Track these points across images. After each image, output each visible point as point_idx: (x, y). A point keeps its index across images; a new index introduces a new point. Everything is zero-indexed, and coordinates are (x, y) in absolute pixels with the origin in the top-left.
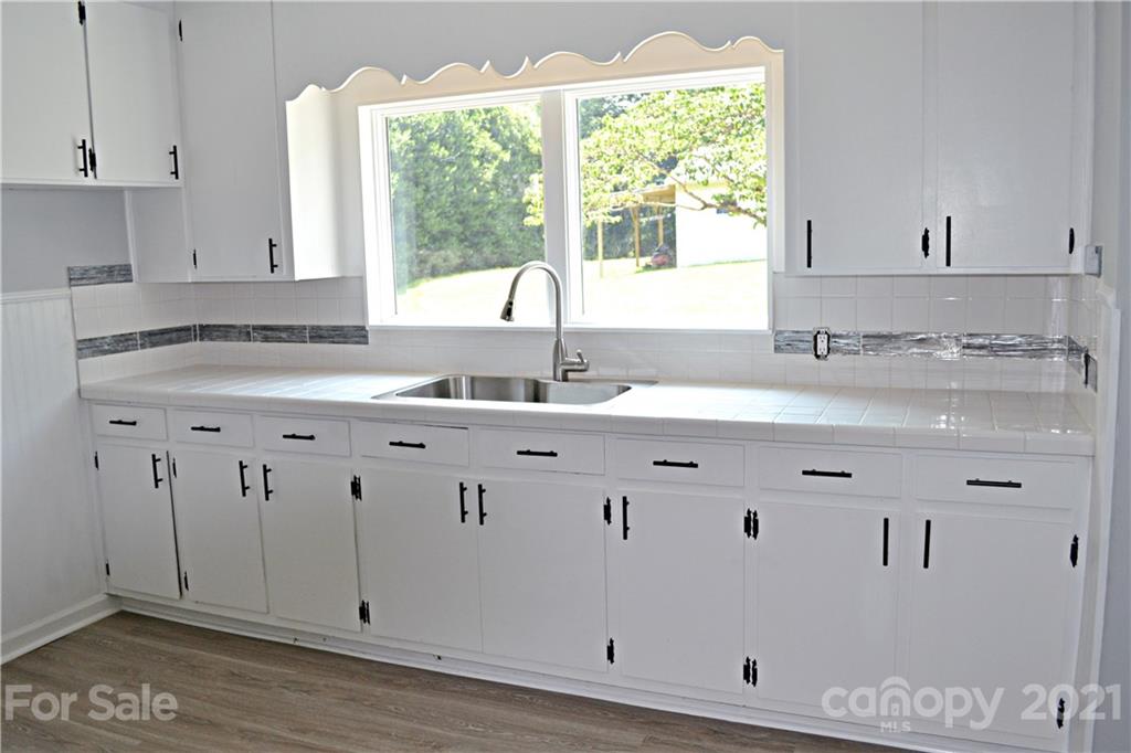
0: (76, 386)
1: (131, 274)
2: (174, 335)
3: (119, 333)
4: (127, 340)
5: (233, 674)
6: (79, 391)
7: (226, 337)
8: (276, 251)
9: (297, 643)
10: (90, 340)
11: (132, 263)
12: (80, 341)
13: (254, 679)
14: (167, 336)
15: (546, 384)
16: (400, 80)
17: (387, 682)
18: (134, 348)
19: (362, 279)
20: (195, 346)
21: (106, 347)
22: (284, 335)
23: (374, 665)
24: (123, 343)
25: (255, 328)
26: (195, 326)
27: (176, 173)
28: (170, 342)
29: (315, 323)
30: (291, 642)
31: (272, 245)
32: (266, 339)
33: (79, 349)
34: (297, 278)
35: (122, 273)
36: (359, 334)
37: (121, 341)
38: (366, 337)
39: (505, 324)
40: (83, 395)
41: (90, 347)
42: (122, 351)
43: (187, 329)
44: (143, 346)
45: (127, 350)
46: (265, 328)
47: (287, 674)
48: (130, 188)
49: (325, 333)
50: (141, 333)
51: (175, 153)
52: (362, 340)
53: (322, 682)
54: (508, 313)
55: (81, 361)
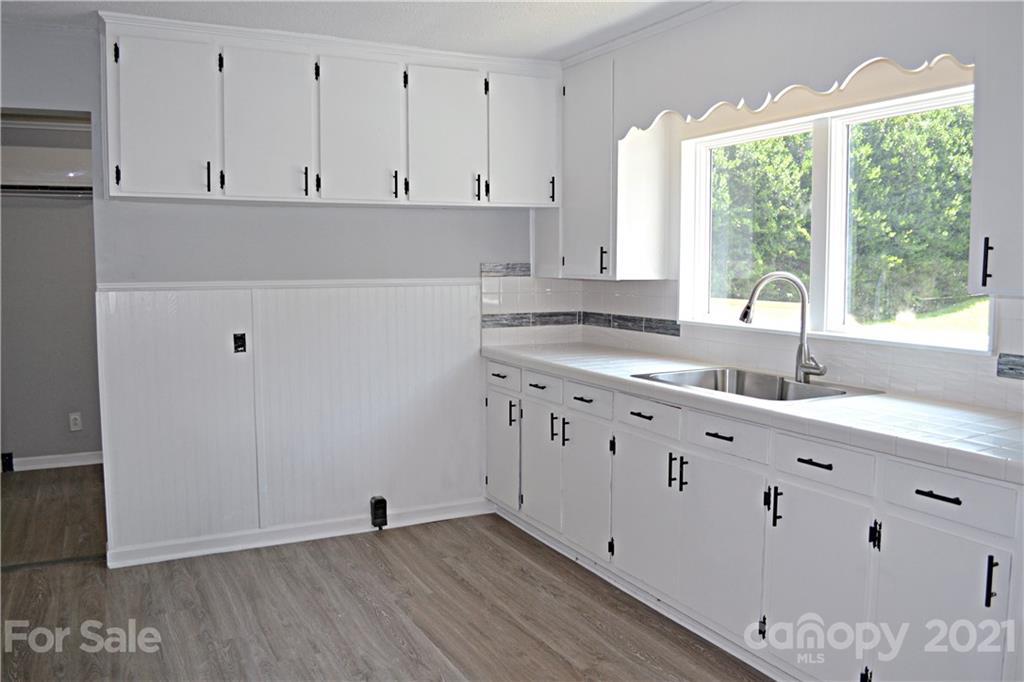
0: (478, 346)
1: (529, 270)
2: (561, 318)
3: (516, 312)
4: (522, 318)
5: (522, 570)
6: (481, 351)
7: (597, 323)
8: (605, 256)
9: (578, 562)
10: (493, 315)
11: (531, 262)
12: (484, 316)
13: (531, 577)
14: (555, 318)
15: (788, 383)
16: (686, 119)
17: (613, 606)
18: (528, 324)
19: (677, 282)
20: (579, 328)
21: (505, 322)
22: (630, 324)
23: (617, 592)
24: (518, 320)
25: (614, 317)
26: (580, 313)
27: (553, 197)
28: (557, 323)
29: (649, 317)
30: (574, 559)
31: (602, 252)
32: (620, 327)
33: (483, 321)
34: (618, 278)
35: (525, 269)
36: (672, 328)
37: (517, 319)
38: (678, 330)
39: (743, 324)
40: (484, 354)
41: (490, 320)
42: (517, 326)
43: (572, 314)
44: (534, 323)
45: (521, 325)
46: (620, 318)
47: (554, 580)
48: (533, 208)
49: (653, 325)
50: (534, 315)
51: (553, 182)
52: (676, 332)
53: (571, 592)
54: (745, 315)
55: (484, 330)
